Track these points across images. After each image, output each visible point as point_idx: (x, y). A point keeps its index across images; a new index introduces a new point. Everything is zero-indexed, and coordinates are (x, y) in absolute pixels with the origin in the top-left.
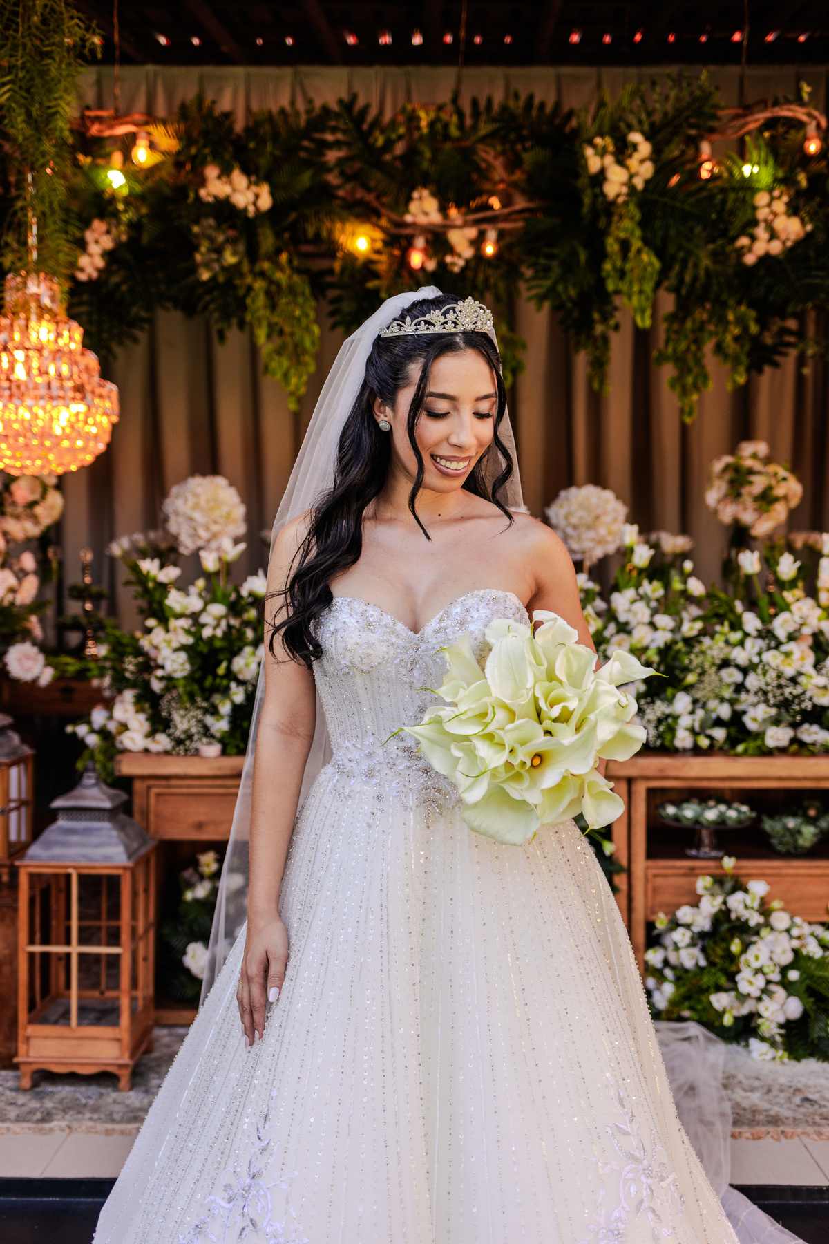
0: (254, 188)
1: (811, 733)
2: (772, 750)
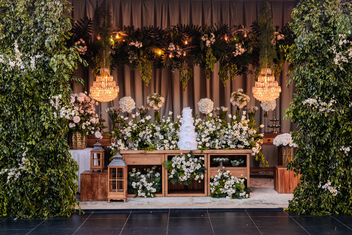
0: (139, 44)
1: (239, 146)
2: (231, 149)
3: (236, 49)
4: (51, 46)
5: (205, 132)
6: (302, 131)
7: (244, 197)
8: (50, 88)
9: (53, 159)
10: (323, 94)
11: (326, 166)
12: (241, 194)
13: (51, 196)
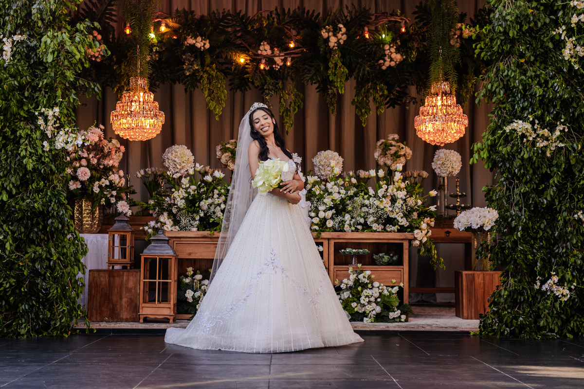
0: (203, 41)
1: (390, 228)
2: (375, 231)
3: (385, 55)
4: (42, 20)
5: (325, 200)
6: (504, 183)
7: (398, 320)
8: (37, 97)
9: (41, 227)
10: (543, 114)
11: (549, 248)
12: (392, 315)
13: (33, 298)
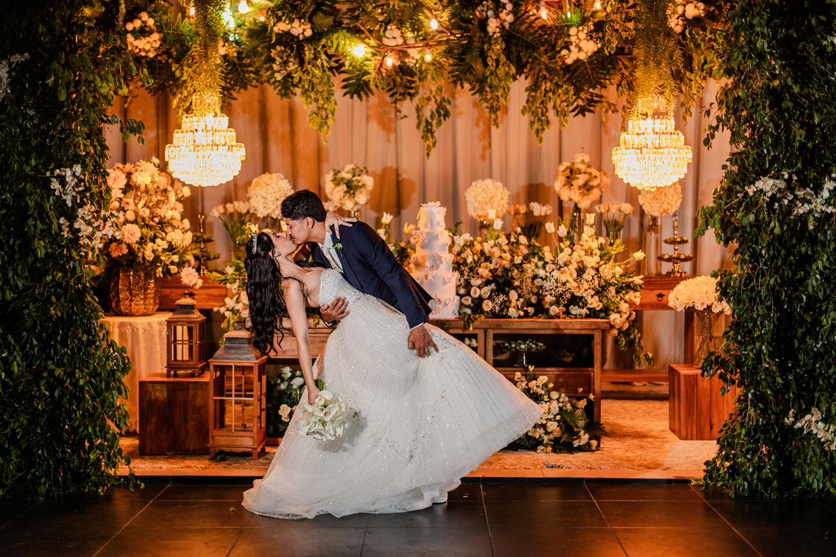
0: (302, 26)
1: (575, 310)
2: (552, 317)
3: (571, 43)
5: (481, 271)
7: (586, 448)
10: (804, 166)
12: (577, 442)
